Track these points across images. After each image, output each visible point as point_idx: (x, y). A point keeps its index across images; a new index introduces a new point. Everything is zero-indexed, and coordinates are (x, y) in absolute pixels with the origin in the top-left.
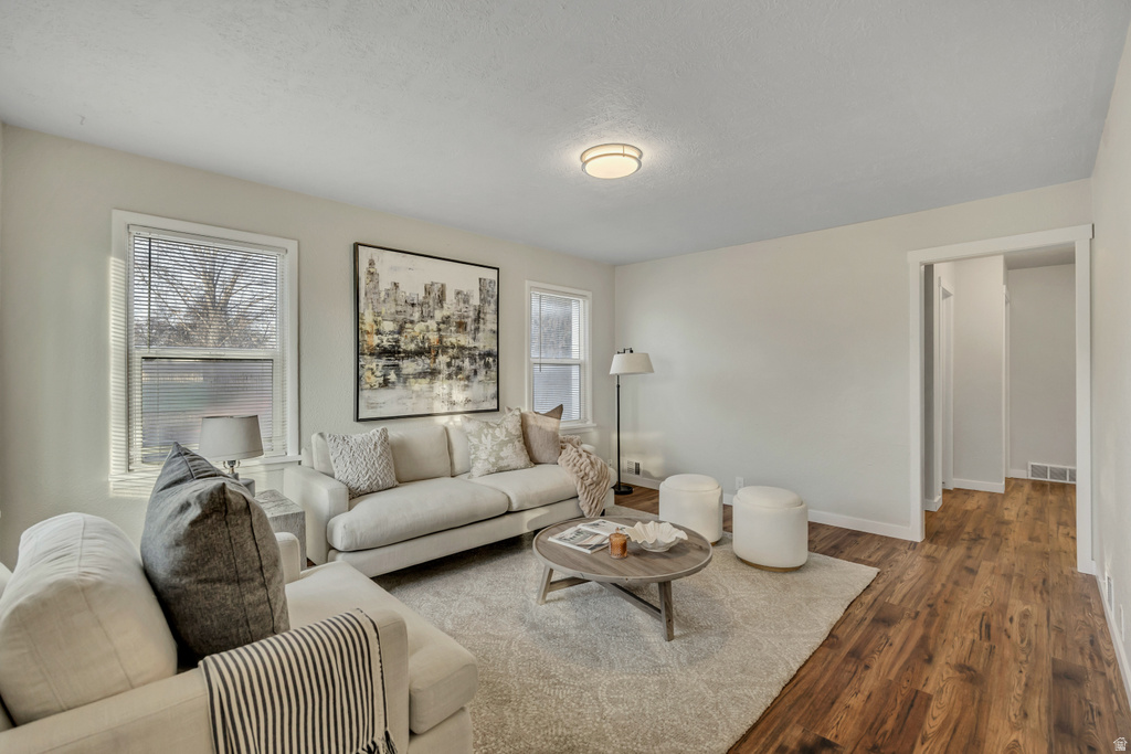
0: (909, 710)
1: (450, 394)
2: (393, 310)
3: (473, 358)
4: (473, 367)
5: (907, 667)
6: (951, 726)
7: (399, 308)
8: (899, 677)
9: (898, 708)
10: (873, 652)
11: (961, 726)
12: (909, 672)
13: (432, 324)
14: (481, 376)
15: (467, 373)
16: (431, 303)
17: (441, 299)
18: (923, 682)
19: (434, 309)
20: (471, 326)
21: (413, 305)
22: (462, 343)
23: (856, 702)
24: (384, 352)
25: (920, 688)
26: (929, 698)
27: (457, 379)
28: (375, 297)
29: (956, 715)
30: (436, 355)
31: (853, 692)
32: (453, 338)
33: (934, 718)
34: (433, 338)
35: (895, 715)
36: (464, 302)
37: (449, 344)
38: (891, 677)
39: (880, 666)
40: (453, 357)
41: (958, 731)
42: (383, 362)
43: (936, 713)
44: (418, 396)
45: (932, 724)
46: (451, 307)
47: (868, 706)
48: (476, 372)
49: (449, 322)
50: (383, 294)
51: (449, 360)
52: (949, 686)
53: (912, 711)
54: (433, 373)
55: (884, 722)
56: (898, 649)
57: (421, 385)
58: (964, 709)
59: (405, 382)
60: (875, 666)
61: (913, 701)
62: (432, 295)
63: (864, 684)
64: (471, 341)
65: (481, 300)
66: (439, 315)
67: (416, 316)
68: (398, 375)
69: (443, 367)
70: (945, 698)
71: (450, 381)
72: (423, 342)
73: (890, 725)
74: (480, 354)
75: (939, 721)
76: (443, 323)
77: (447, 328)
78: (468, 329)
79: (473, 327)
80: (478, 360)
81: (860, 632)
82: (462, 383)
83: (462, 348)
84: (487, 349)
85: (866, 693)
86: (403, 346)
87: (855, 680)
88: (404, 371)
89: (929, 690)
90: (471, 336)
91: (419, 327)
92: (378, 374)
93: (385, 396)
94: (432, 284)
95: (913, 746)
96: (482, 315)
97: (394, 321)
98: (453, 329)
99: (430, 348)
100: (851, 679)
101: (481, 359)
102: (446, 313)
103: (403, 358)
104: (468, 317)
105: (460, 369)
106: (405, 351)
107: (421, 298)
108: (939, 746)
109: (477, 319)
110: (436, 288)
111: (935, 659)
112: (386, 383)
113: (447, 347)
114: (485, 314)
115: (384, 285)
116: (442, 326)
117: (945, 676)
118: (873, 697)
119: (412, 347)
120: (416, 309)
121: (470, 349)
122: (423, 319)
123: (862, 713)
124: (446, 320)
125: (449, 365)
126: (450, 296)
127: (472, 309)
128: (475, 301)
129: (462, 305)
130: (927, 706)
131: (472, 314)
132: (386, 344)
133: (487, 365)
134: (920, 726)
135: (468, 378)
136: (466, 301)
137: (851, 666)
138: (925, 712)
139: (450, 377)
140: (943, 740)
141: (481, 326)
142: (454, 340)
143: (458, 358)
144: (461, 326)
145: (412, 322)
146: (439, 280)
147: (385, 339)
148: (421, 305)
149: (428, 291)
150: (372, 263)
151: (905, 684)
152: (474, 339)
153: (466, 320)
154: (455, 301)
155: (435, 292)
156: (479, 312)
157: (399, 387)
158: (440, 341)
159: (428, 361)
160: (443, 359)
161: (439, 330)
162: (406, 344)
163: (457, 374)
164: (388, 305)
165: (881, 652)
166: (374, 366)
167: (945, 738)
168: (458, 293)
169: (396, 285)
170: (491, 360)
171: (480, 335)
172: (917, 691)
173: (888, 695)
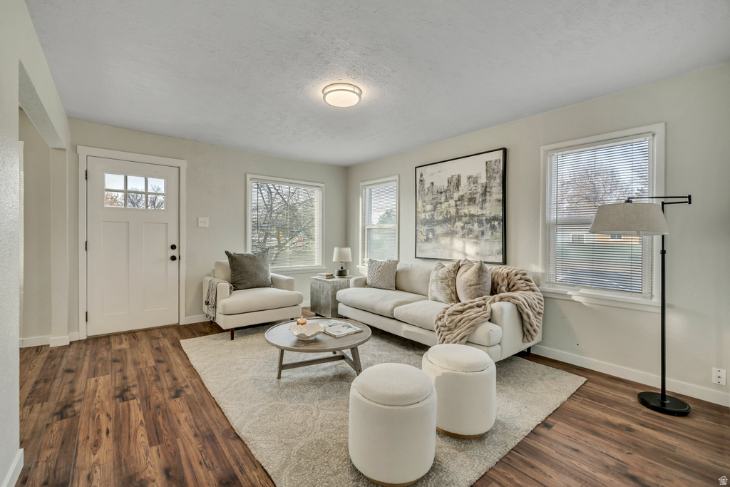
0: (156, 430)
1: (464, 248)
2: (431, 198)
3: (480, 223)
4: (481, 229)
5: (176, 454)
6: (132, 438)
7: (434, 196)
8: (175, 443)
9: (162, 428)
10: (204, 447)
11: (127, 442)
12: (172, 452)
13: (452, 202)
14: (488, 235)
15: (476, 233)
16: (452, 189)
17: (458, 185)
18: (160, 451)
19: (453, 192)
20: (479, 199)
21: (441, 193)
22: (472, 212)
23: (182, 417)
24: (426, 222)
25: (159, 446)
26: (151, 445)
27: (468, 238)
28: (423, 193)
29: (132, 445)
30: (455, 222)
31: (188, 419)
32: (466, 210)
33: (142, 435)
34: (453, 211)
35: (161, 423)
36: (474, 183)
37: (463, 214)
38: (179, 440)
39: (191, 442)
40: (466, 223)
41: (127, 438)
42: (426, 228)
43: (143, 439)
44: (444, 248)
45: (142, 431)
46: (464, 188)
47: (175, 419)
48: (483, 233)
49: (463, 199)
50: (426, 190)
51: (463, 225)
52: (143, 462)
53: (154, 431)
54: (452, 234)
55: (163, 417)
56: (193, 463)
57: (445, 241)
58: (129, 452)
59: (437, 239)
60: (193, 439)
61: (158, 436)
62: (452, 184)
63: (187, 425)
64: (479, 210)
65: (487, 178)
66: (456, 196)
67: (443, 199)
68: (433, 235)
69: (459, 229)
70: (142, 451)
71: (464, 239)
72: (446, 215)
73: (160, 418)
74: (486, 220)
75: (139, 436)
76: (459, 200)
77: (462, 204)
78: (477, 201)
79: (481, 200)
80: (485, 224)
81: (228, 455)
82: (472, 240)
83: (472, 216)
84: (493, 215)
85: (182, 423)
86: (436, 218)
87: (194, 424)
88: (437, 233)
89: (154, 448)
90: (479, 206)
91: (444, 206)
92: (424, 234)
93: (427, 246)
94: (452, 177)
95: (144, 417)
96: (488, 190)
97: (431, 204)
98: (466, 203)
99: (450, 217)
100: (196, 423)
101: (487, 223)
102: (461, 193)
103: (436, 225)
104: (476, 193)
105: (471, 231)
106: (437, 221)
107: (445, 187)
108: (134, 425)
109: (484, 194)
110: (454, 179)
111: (164, 477)
112: (427, 240)
113: (462, 216)
114: (491, 188)
115: (427, 185)
116: (458, 203)
117: (150, 467)
118: (177, 423)
119: (441, 218)
120: (443, 195)
121: (478, 216)
122: (447, 200)
123: (175, 414)
124: (461, 198)
125: (463, 228)
126: (464, 181)
127: (480, 186)
128: (483, 180)
129: (472, 185)
130: (149, 439)
131: (480, 190)
132: (427, 217)
133: (493, 227)
134: (146, 427)
135: (477, 237)
136: (475, 182)
137: (204, 429)
138: (148, 435)
139: (463, 236)
140: (133, 429)
141: (488, 198)
142: (466, 211)
143: (469, 223)
144: (472, 200)
145: (441, 203)
146: (456, 173)
147: (427, 215)
148: (446, 192)
149: (449, 182)
150: (421, 175)
151: (169, 442)
152: (482, 208)
153: (475, 196)
154: (467, 184)
155: (454, 181)
156: (486, 187)
157: (434, 242)
158: (457, 212)
159: (450, 226)
160: (459, 224)
161: (456, 205)
162: (437, 216)
163: (468, 235)
164: (429, 196)
165: (201, 452)
166: (422, 230)
167: (132, 430)
168: (469, 178)
169: (432, 183)
170: (496, 223)
171: (487, 205)
172: (159, 443)
173: (172, 430)
